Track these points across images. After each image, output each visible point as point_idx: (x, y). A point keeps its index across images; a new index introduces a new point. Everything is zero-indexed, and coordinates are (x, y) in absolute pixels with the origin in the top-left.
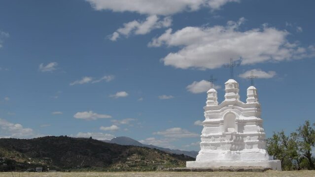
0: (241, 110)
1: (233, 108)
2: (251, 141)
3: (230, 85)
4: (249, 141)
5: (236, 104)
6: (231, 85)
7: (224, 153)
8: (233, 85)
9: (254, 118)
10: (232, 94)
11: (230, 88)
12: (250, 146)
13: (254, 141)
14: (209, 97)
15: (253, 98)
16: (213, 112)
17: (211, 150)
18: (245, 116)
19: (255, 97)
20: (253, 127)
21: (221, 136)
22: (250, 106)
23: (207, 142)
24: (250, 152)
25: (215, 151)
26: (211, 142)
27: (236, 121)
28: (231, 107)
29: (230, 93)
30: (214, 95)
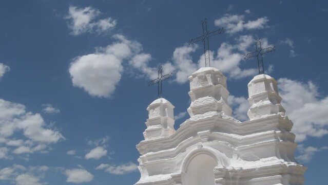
0: (234, 143)
1: (210, 139)
3: (200, 78)
5: (217, 127)
6: (203, 78)
8: (209, 77)
9: (275, 161)
10: (208, 100)
11: (201, 86)
14: (151, 117)
15: (267, 102)
16: (156, 157)
18: (246, 159)
19: (271, 100)
22: (258, 126)
27: (217, 175)
29: (200, 99)
30: (163, 113)
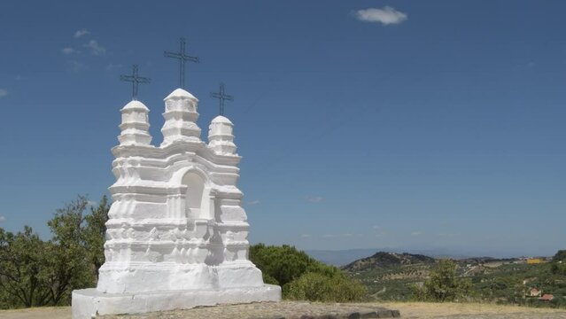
0: (209, 169)
1: (197, 161)
2: (236, 242)
3: (188, 103)
4: (232, 243)
7: (187, 271)
12: (233, 254)
13: (241, 242)
17: (150, 263)
20: (234, 210)
21: (181, 227)
23: (140, 242)
24: (234, 269)
25: (160, 266)
26: (151, 242)
27: (212, 194)
28: (190, 156)
29: (188, 123)
